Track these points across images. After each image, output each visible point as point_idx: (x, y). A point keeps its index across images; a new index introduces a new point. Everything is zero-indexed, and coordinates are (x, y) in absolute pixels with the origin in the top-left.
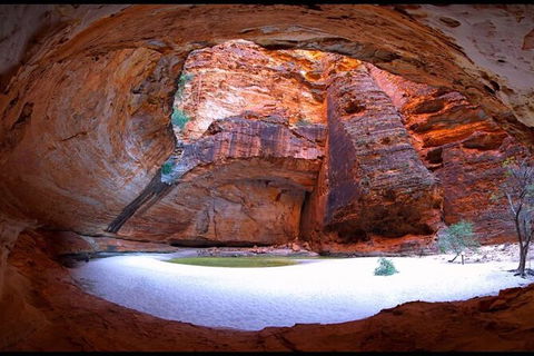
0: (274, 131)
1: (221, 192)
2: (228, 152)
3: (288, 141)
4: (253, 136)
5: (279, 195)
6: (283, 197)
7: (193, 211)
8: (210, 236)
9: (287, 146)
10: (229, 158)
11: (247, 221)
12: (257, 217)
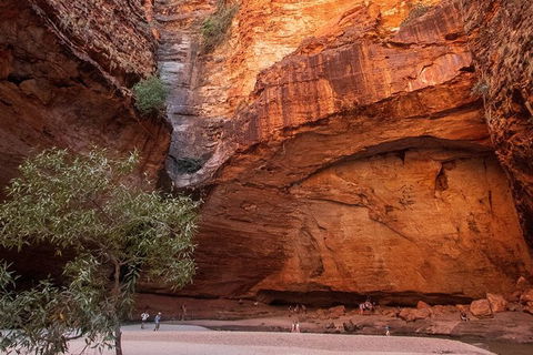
0: (350, 58)
1: (313, 189)
2: (281, 121)
3: (383, 64)
4: (315, 80)
5: (441, 174)
6: (452, 176)
7: (277, 231)
8: (333, 281)
9: (384, 76)
10: (286, 129)
11: (393, 242)
12: (411, 231)
